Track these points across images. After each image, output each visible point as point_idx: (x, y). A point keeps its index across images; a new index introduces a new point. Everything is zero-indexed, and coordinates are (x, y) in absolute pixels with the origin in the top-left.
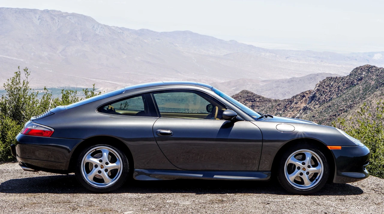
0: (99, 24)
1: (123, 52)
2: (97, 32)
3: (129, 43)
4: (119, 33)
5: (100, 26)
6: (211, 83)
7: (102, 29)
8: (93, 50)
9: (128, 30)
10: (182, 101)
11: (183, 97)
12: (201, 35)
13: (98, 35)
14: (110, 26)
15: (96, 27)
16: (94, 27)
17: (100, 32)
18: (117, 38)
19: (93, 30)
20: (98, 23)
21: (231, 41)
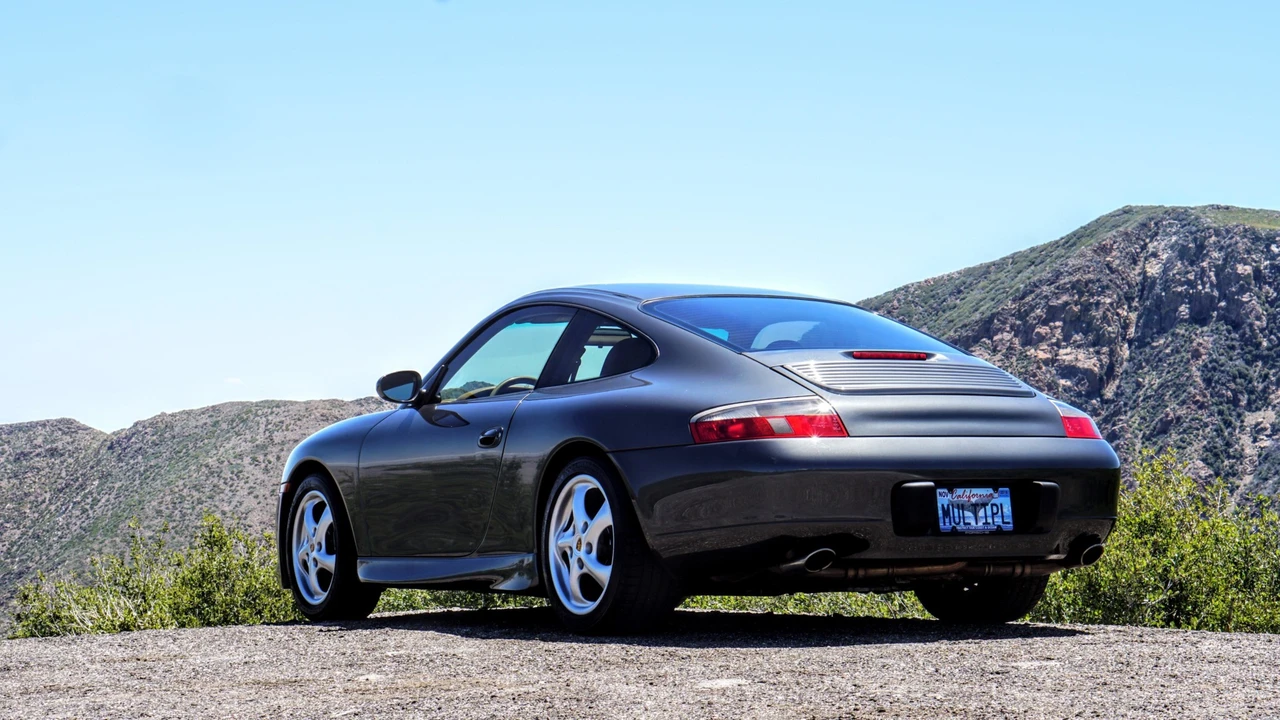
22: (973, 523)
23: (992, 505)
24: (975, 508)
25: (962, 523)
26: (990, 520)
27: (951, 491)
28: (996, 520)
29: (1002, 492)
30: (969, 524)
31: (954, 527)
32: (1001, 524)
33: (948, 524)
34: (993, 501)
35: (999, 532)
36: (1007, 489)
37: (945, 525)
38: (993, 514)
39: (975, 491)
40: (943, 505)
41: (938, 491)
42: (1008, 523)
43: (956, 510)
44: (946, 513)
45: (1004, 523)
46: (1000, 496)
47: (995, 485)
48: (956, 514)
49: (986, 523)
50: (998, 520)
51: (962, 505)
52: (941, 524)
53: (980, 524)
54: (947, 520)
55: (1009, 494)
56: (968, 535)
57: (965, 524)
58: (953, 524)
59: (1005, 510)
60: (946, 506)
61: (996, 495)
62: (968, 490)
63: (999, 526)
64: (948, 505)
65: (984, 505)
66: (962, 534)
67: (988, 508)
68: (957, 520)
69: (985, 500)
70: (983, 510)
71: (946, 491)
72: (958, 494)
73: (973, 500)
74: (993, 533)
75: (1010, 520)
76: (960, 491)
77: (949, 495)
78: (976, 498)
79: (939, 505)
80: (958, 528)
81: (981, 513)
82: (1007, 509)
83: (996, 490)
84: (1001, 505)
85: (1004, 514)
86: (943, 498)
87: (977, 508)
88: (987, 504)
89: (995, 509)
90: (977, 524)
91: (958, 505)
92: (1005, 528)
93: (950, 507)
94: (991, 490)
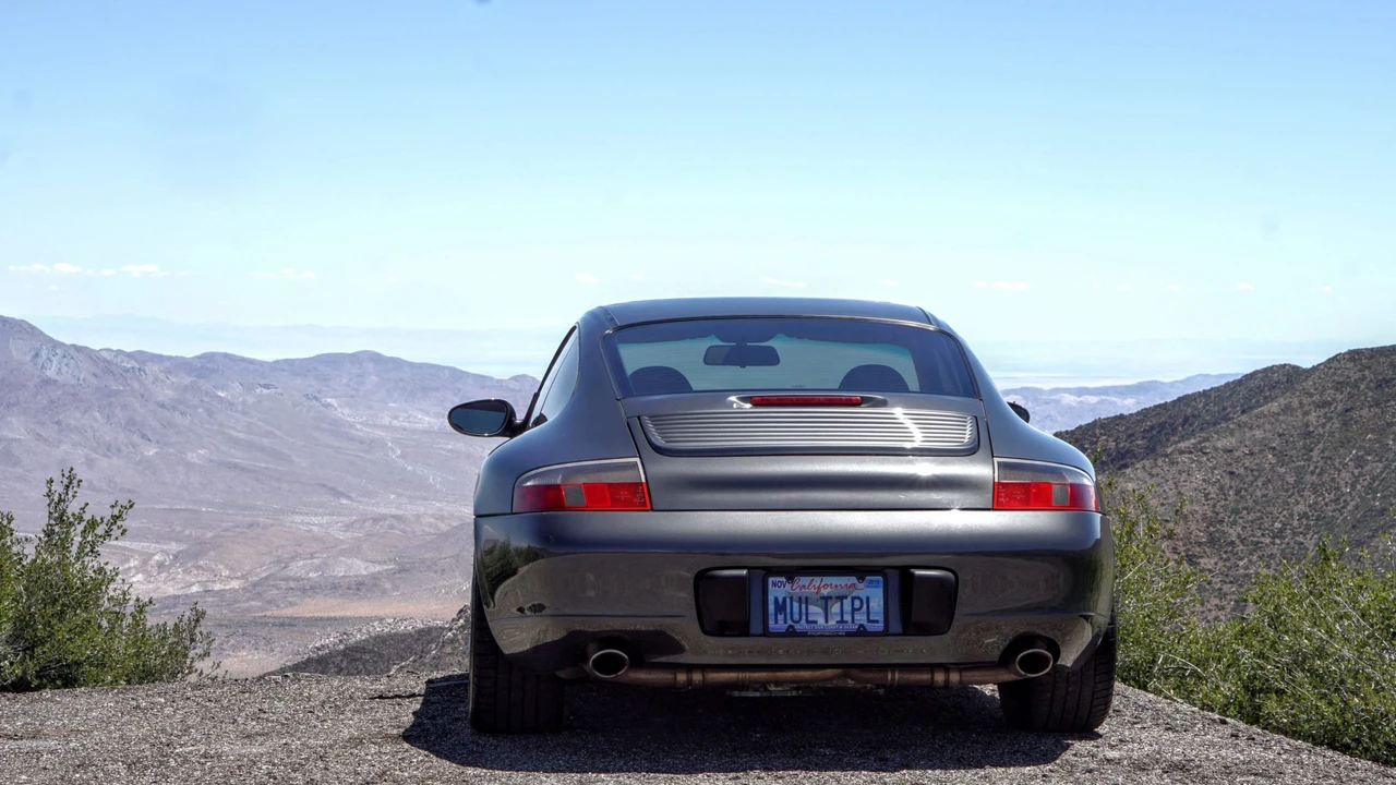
0: (56, 345)
1: (144, 436)
2: (51, 373)
3: (162, 406)
4: (127, 371)
5: (58, 351)
6: (455, 524)
7: (66, 360)
8: (38, 434)
9: (159, 358)
10: (358, 589)
11: (362, 576)
12: (412, 365)
13: (55, 381)
14: (93, 350)
15: (44, 354)
16: (37, 355)
17: (59, 372)
18: (121, 388)
19: (36, 364)
20: (50, 340)
21: (516, 378)
22: (821, 621)
23: (853, 599)
24: (826, 601)
25: (803, 621)
26: (847, 617)
27: (790, 579)
28: (857, 617)
29: (871, 581)
30: (815, 622)
31: (791, 626)
32: (865, 623)
33: (781, 622)
34: (854, 594)
35: (861, 632)
36: (880, 578)
37: (777, 624)
38: (854, 610)
39: (828, 580)
40: (776, 599)
41: (771, 580)
42: (877, 622)
43: (796, 605)
44: (780, 608)
45: (869, 621)
46: (867, 587)
47: (861, 572)
48: (796, 609)
49: (842, 621)
50: (861, 618)
51: (807, 598)
52: (772, 622)
53: (832, 622)
54: (781, 617)
55: (881, 584)
56: (810, 636)
57: (808, 622)
58: (790, 622)
59: (873, 605)
60: (780, 600)
61: (861, 586)
62: (817, 578)
63: (861, 626)
64: (785, 599)
65: (841, 598)
66: (804, 634)
67: (847, 603)
68: (796, 617)
69: (843, 592)
70: (839, 604)
71: (783, 579)
72: (801, 584)
73: (825, 592)
74: (849, 634)
75: (881, 618)
76: (805, 580)
77: (788, 586)
78: (829, 589)
79: (771, 598)
80: (797, 627)
81: (836, 608)
82: (877, 604)
83: (861, 578)
84: (868, 598)
85: (871, 610)
86: (778, 590)
87: (830, 603)
88: (846, 597)
89: (857, 603)
90: (827, 622)
91: (800, 598)
92: (871, 627)
93: (788, 600)
94: (853, 580)
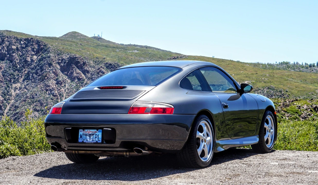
22: (89, 140)
23: (96, 135)
24: (90, 135)
25: (85, 140)
26: (94, 139)
27: (84, 130)
28: (96, 139)
29: (99, 131)
30: (88, 140)
31: (83, 141)
32: (97, 140)
33: (81, 140)
34: (96, 134)
35: (96, 143)
36: (101, 130)
37: (80, 140)
38: (95, 137)
39: (91, 130)
41: (80, 130)
42: (100, 140)
44: (81, 137)
45: (98, 140)
46: (98, 132)
48: (84, 137)
49: (93, 140)
50: (97, 139)
51: (86, 134)
52: (79, 140)
53: (91, 140)
54: (81, 139)
55: (101, 132)
56: (87, 143)
57: (86, 140)
58: (83, 140)
59: (99, 136)
60: (81, 135)
61: (97, 132)
62: (89, 130)
63: (97, 141)
65: (93, 135)
66: (85, 143)
67: (94, 136)
68: (84, 139)
69: (94, 133)
70: (92, 136)
71: (82, 130)
72: (86, 131)
73: (90, 133)
74: (94, 143)
75: (101, 139)
76: (86, 130)
77: (83, 132)
78: (91, 133)
79: (79, 134)
80: (84, 141)
81: (92, 137)
82: (100, 136)
83: (97, 130)
84: (98, 135)
85: (99, 138)
86: (81, 132)
87: (91, 136)
88: (94, 134)
89: (96, 136)
90: (90, 140)
91: (85, 134)
92: (99, 142)
93: (83, 135)
94: (96, 130)
